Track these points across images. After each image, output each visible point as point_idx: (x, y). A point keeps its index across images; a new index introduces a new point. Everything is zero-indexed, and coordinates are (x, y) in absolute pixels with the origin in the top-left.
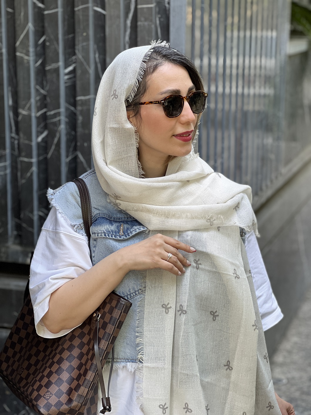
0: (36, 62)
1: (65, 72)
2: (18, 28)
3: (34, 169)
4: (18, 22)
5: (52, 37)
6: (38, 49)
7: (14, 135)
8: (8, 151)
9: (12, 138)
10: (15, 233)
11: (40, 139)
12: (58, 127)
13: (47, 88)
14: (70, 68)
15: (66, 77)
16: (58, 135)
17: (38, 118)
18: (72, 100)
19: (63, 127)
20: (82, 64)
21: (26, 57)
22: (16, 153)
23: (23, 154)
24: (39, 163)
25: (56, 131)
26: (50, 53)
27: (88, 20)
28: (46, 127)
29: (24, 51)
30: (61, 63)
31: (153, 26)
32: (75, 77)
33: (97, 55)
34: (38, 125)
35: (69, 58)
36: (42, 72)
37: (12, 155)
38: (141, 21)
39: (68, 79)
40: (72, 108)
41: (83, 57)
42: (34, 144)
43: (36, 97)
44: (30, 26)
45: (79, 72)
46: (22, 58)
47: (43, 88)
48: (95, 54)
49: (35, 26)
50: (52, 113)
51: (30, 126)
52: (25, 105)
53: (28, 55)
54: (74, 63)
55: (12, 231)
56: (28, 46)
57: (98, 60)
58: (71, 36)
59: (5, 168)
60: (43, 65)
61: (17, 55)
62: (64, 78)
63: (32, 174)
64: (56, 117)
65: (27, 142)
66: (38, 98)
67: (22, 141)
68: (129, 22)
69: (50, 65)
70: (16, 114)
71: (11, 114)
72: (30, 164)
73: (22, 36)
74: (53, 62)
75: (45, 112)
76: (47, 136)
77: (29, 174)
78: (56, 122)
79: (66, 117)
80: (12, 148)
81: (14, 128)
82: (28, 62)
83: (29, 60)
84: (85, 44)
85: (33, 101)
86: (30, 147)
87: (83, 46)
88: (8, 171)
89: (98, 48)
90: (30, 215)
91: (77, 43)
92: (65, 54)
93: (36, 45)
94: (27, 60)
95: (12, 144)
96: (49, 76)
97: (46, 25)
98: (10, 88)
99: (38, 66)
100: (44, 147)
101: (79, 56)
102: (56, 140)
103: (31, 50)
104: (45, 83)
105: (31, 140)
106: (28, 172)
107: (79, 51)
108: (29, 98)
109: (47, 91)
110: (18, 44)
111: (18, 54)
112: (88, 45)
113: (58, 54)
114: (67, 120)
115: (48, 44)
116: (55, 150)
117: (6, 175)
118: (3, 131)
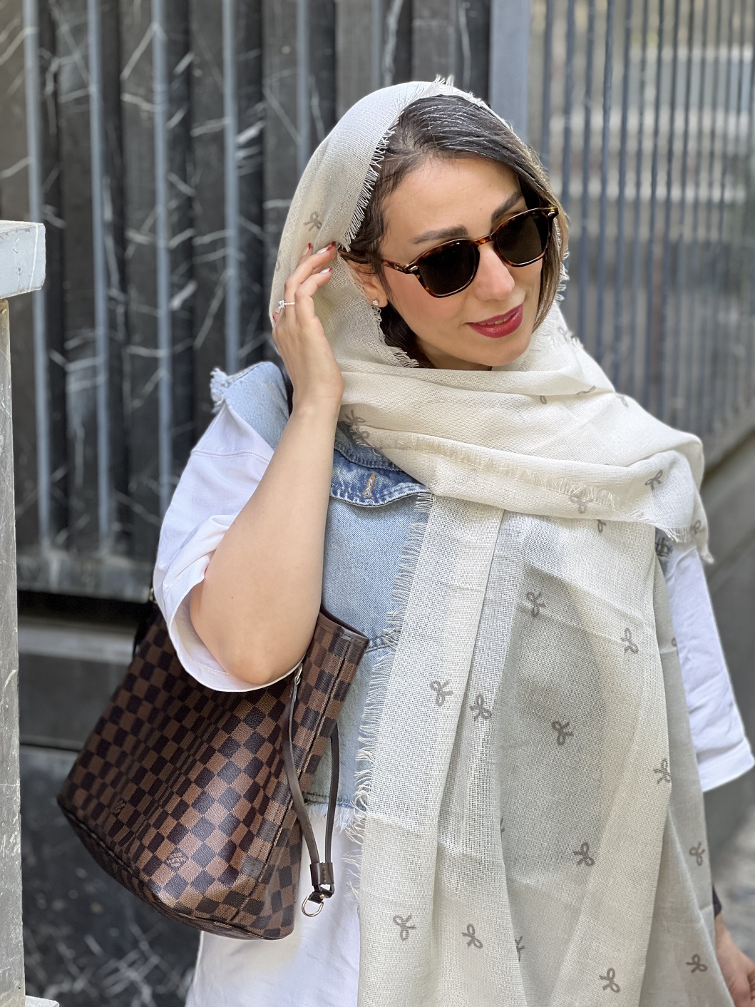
0: (170, 116)
1: (237, 141)
2: (127, 37)
3: (163, 374)
4: (127, 21)
5: (208, 56)
6: (177, 84)
7: (115, 292)
8: (101, 331)
9: (110, 299)
10: (117, 527)
11: (177, 302)
12: (221, 274)
13: (196, 179)
14: (251, 133)
15: (242, 154)
16: (219, 293)
17: (173, 252)
18: (254, 210)
19: (232, 274)
20: (278, 121)
21: (145, 106)
22: (120, 335)
23: (137, 338)
24: (175, 359)
25: (216, 283)
26: (202, 96)
27: (293, 17)
28: (191, 274)
29: (142, 91)
30: (229, 121)
31: (451, 31)
32: (261, 153)
33: (315, 101)
34: (173, 267)
35: (249, 107)
36: (183, 141)
37: (111, 341)
38: (421, 18)
39: (246, 158)
40: (255, 229)
41: (282, 105)
42: (163, 314)
43: (168, 200)
44: (157, 30)
45: (271, 142)
46: (136, 107)
47: (185, 179)
48: (310, 97)
49: (168, 30)
50: (207, 239)
51: (154, 272)
52: (143, 221)
53: (150, 100)
54: (261, 119)
55: (110, 522)
56: (151, 78)
57: (317, 112)
58: (253, 54)
59: (93, 371)
60: (187, 123)
61: (124, 102)
62: (235, 156)
63: (157, 387)
64: (215, 250)
65: (145, 309)
66: (174, 204)
67: (135, 307)
68: (392, 22)
69: (201, 125)
70: (121, 242)
71: (110, 243)
72: (153, 363)
73: (136, 55)
74: (210, 119)
75: (191, 239)
76: (193, 296)
77: (149, 388)
78: (215, 261)
79: (241, 249)
80: (112, 325)
81: (115, 277)
82: (151, 118)
83: (153, 113)
84: (286, 73)
85: (161, 210)
86: (153, 321)
87: (281, 80)
88: (102, 379)
89: (319, 81)
90: (152, 484)
91: (267, 70)
92: (239, 97)
93: (170, 76)
94: (148, 112)
95: (111, 314)
96: (200, 152)
97: (195, 26)
98: (107, 181)
99: (173, 128)
100: (187, 321)
101: (273, 101)
102: (215, 305)
103: (159, 87)
104: (189, 168)
105: (154, 304)
106: (147, 381)
107: (271, 88)
108: (152, 204)
109: (197, 188)
110: (126, 73)
111: (127, 98)
112: (294, 77)
113: (220, 98)
114: (242, 256)
115: (197, 73)
116: (212, 329)
117: (94, 388)
118: (89, 283)
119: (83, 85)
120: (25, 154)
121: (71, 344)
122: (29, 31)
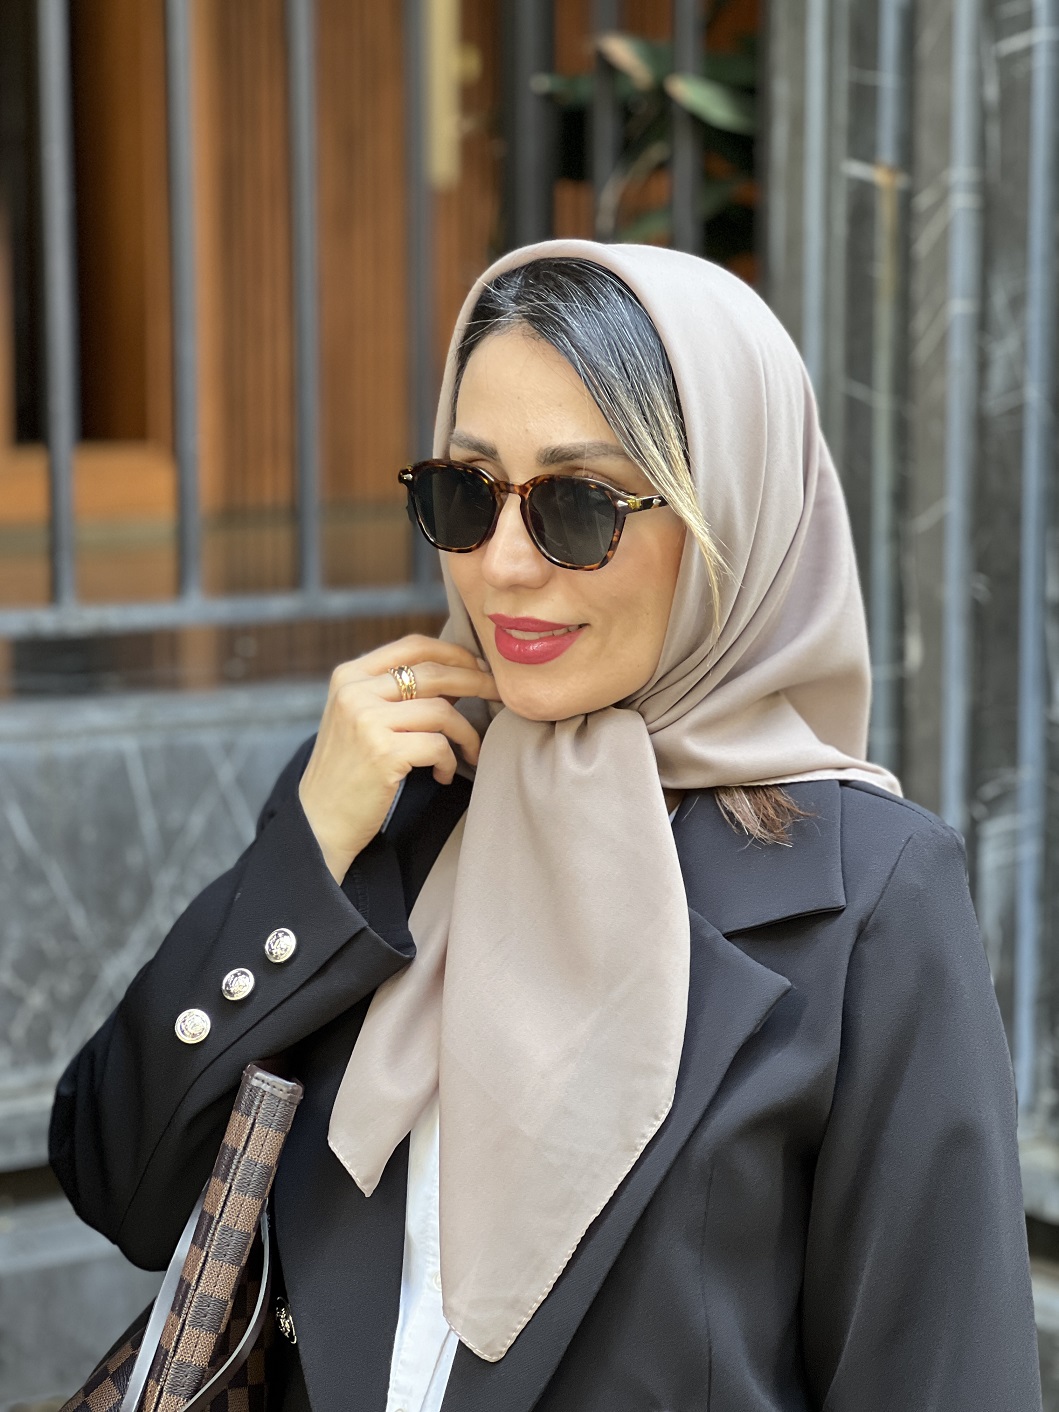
8: (1028, 774)
9: (1051, 725)
10: (1047, 1098)
55: (1036, 1087)
59: (1013, 838)
88: (1030, 851)
117: (1015, 865)
118: (1009, 698)
119: (1016, 386)
120: (940, 494)
121: (990, 791)
122: (960, 307)
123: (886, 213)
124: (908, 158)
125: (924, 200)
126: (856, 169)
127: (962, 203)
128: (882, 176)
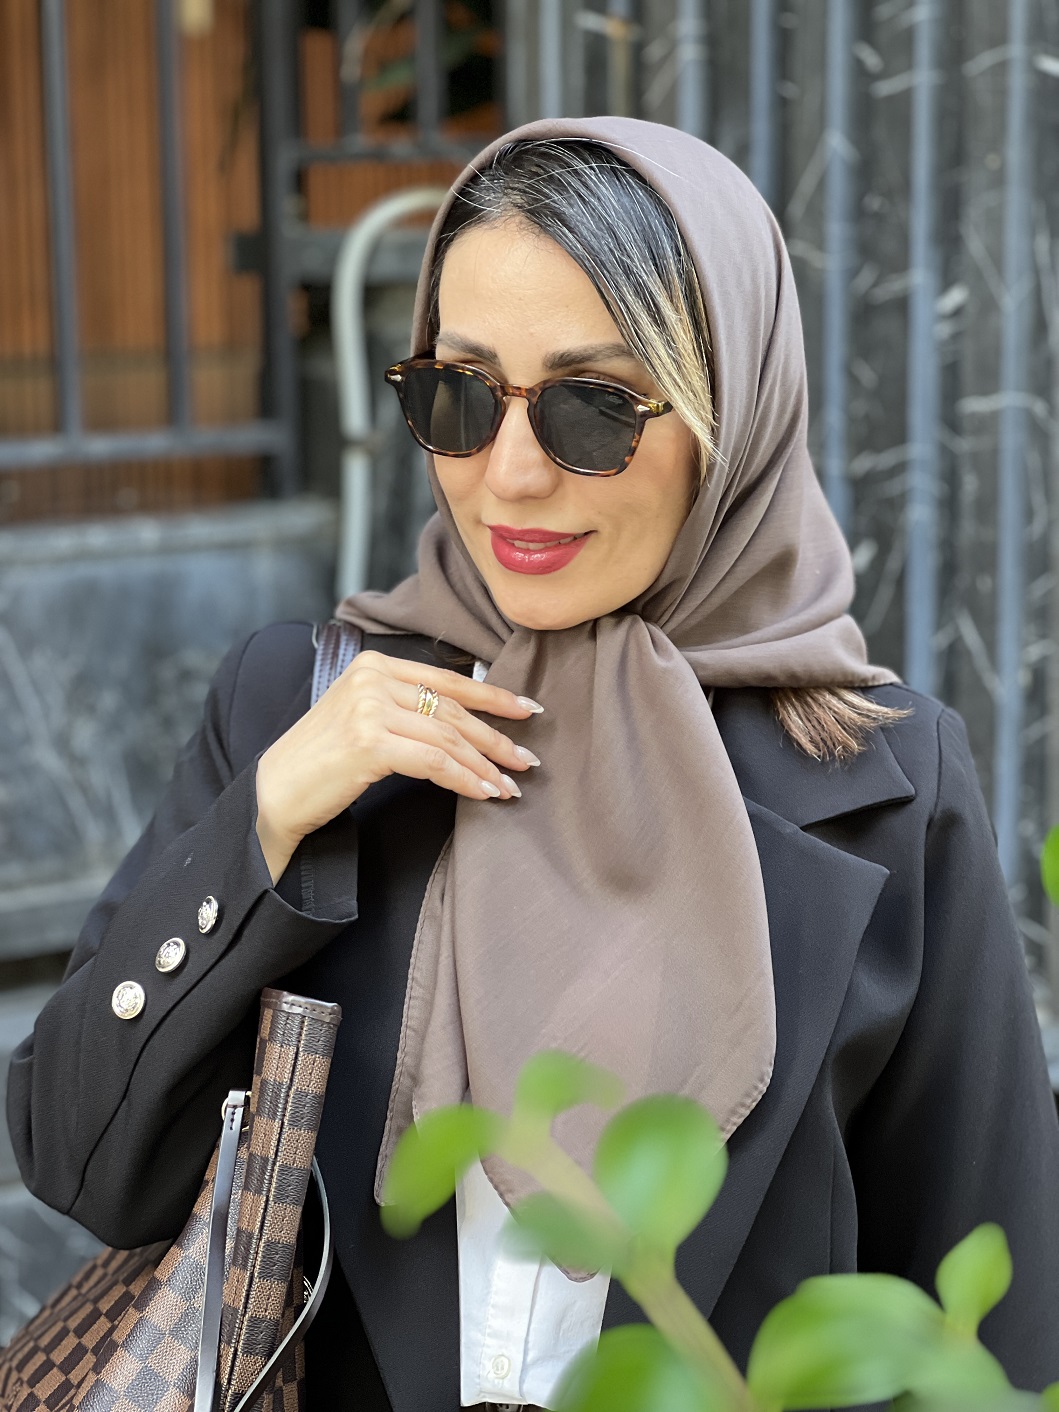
0: (852, 273)
1: (934, 309)
5: (896, 179)
12: (899, 515)
14: (954, 299)
15: (944, 330)
16: (898, 545)
19: (920, 516)
21: (814, 256)
26: (887, 240)
30: (920, 277)
33: (1042, 242)
41: (987, 249)
44: (837, 144)
48: (1033, 235)
49: (858, 144)
50: (886, 459)
53: (819, 245)
56: (824, 218)
57: (1044, 260)
62: (929, 333)
64: (893, 480)
73: (808, 183)
74: (891, 273)
78: (899, 495)
79: (941, 478)
82: (820, 276)
83: (825, 268)
84: (991, 199)
85: (836, 417)
87: (987, 211)
91: (968, 198)
101: (975, 245)
103: (836, 229)
107: (975, 227)
110: (796, 210)
112: (1001, 204)
114: (939, 489)
116: (893, 602)
123: (619, 64)
124: (638, 12)
125: (655, 51)
126: (590, 21)
127: (689, 53)
128: (613, 27)
